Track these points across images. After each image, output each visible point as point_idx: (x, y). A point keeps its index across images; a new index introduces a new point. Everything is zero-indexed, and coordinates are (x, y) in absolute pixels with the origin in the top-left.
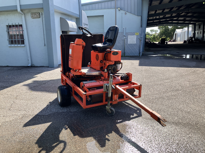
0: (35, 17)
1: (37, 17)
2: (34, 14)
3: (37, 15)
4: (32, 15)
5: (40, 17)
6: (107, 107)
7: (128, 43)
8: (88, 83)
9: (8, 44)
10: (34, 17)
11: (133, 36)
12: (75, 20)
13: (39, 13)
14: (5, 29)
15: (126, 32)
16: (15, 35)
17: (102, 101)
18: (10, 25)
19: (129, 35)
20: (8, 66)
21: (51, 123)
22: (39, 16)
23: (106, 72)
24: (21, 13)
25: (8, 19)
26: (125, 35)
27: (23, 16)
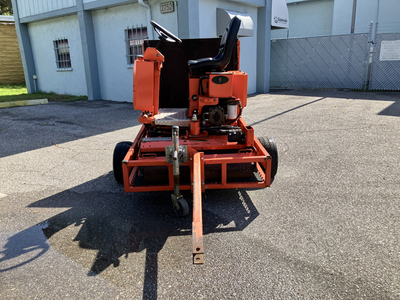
0: (166, 11)
1: (169, 11)
2: (165, 5)
3: (170, 7)
4: (161, 8)
5: (174, 11)
6: (172, 195)
7: (381, 59)
8: (149, 141)
9: (127, 63)
10: (164, 11)
11: (393, 42)
12: (255, 12)
13: (172, 3)
14: (123, 36)
15: (378, 32)
16: (136, 47)
17: (166, 183)
18: (129, 28)
19: (383, 40)
20: (125, 102)
21: (69, 208)
22: (172, 8)
23: (195, 121)
24: (144, 6)
25: (127, 19)
26: (373, 39)
27: (148, 11)
